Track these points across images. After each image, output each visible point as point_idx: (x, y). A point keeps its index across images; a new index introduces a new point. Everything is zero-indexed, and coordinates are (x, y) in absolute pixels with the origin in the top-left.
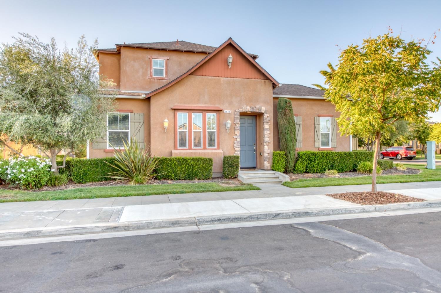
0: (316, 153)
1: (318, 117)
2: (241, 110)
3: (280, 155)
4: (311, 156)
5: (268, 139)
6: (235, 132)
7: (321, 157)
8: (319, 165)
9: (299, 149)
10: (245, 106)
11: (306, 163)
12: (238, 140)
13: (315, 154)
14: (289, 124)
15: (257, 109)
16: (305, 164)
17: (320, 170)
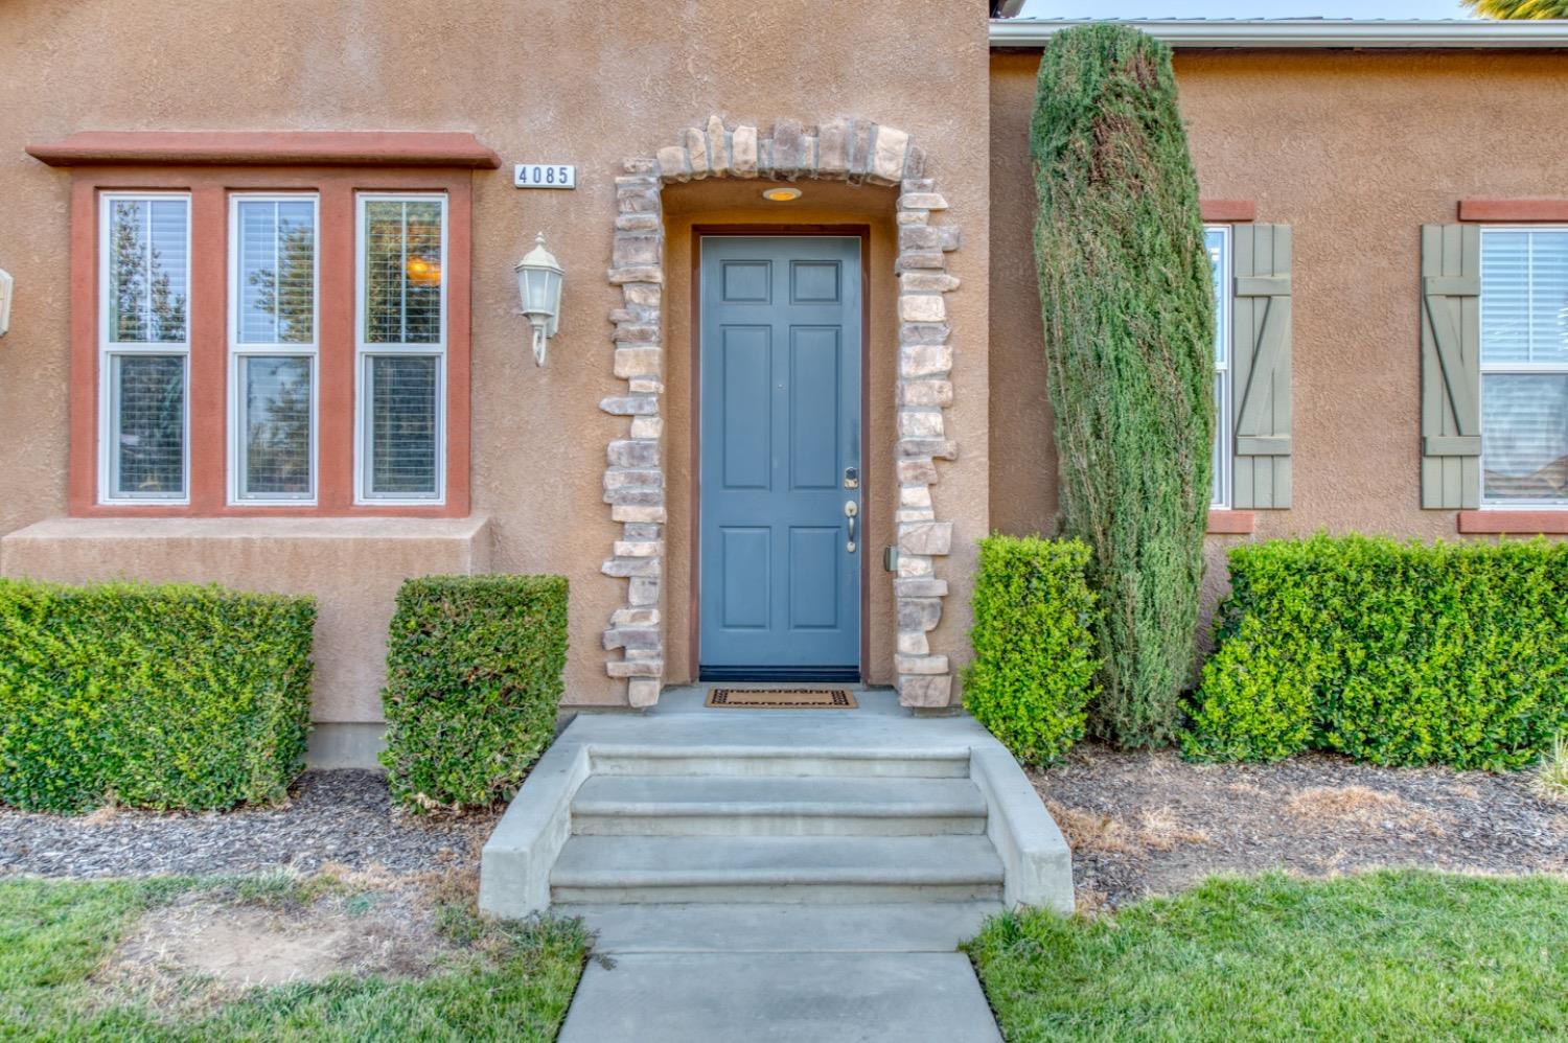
0: (1438, 563)
1: (1454, 229)
2: (675, 159)
3: (1032, 573)
4: (1377, 596)
5: (936, 420)
6: (612, 362)
7: (1494, 602)
8: (1463, 684)
9: (1257, 519)
10: (714, 119)
11: (1319, 663)
12: (648, 429)
13: (1425, 571)
14: (1138, 264)
15: (831, 148)
16: (1312, 673)
17: (1473, 735)
